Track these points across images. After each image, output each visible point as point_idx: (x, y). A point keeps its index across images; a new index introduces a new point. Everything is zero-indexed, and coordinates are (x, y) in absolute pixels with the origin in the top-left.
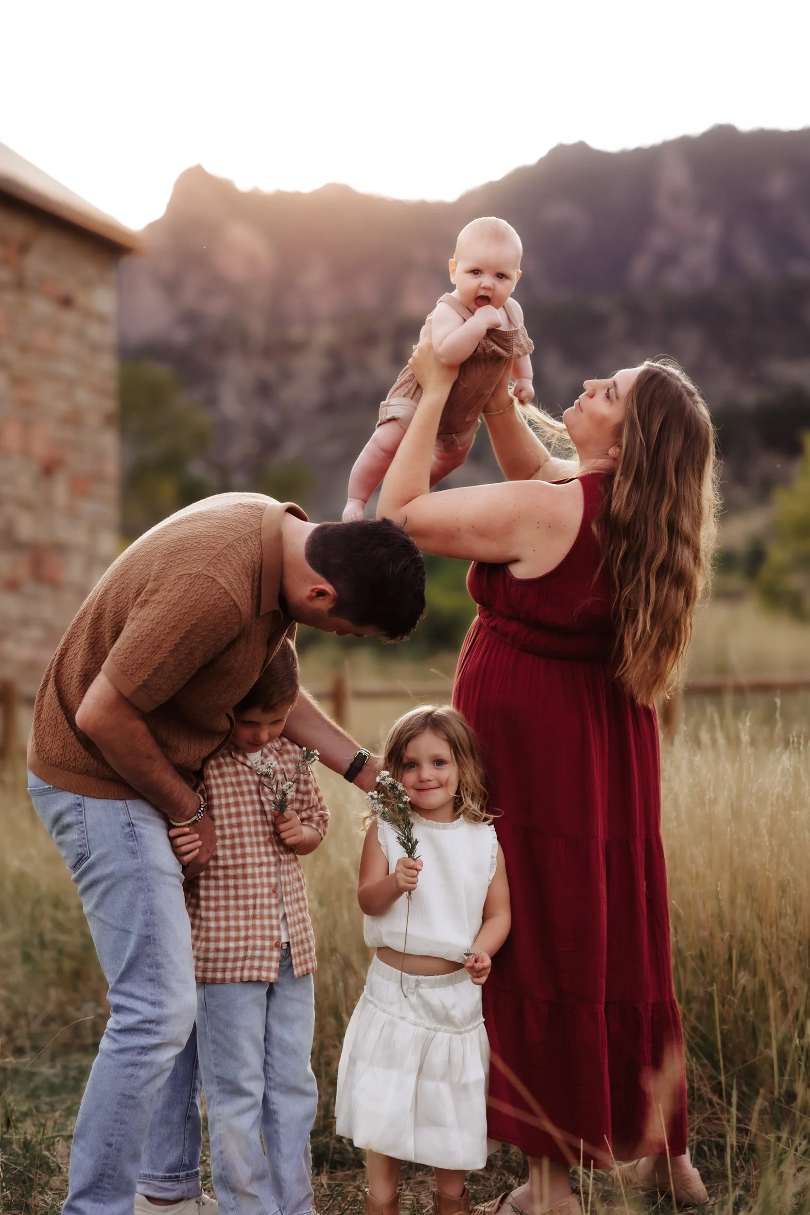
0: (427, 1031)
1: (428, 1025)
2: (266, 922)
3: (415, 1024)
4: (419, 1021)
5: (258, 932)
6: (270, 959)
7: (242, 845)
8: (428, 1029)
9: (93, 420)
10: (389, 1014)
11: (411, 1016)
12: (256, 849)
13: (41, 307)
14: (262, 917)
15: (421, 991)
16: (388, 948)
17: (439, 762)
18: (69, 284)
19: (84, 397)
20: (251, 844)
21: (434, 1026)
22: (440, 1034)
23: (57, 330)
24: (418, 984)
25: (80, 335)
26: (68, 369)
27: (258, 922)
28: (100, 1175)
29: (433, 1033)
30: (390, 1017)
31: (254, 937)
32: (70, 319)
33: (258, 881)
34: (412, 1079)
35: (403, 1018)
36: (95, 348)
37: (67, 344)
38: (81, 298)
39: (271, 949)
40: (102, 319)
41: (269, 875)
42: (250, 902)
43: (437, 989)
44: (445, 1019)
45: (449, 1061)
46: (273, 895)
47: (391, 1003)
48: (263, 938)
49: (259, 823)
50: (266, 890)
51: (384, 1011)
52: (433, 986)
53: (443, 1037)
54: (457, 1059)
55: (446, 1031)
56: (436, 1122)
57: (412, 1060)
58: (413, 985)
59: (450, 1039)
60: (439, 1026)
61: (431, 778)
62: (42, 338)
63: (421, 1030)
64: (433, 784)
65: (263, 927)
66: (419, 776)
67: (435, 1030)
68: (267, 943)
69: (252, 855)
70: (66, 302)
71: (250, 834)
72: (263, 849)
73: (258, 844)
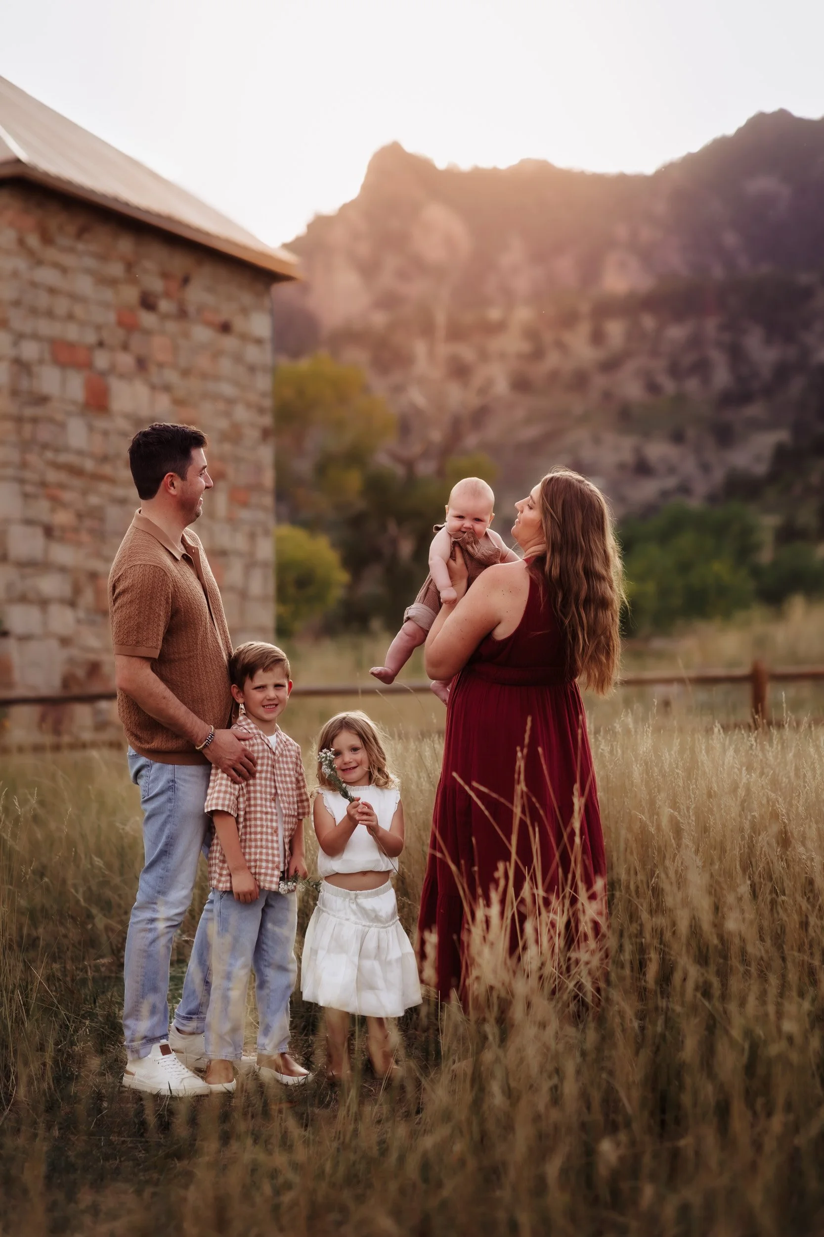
0: (364, 928)
1: (364, 924)
2: (270, 851)
3: (356, 923)
4: (358, 921)
5: (264, 857)
6: (272, 875)
7: (255, 799)
8: (364, 926)
9: (252, 435)
10: (338, 918)
11: (353, 918)
12: (264, 802)
13: (202, 334)
14: (267, 848)
15: (359, 901)
16: (337, 874)
17: (354, 749)
18: (227, 311)
19: (241, 414)
20: (261, 799)
21: (368, 924)
22: (372, 929)
23: (217, 355)
24: (356, 896)
25: (238, 358)
26: (227, 389)
27: (264, 851)
28: (136, 1002)
29: (367, 929)
30: (338, 920)
31: (261, 860)
32: (229, 343)
33: (264, 823)
34: (356, 959)
35: (347, 920)
36: (252, 369)
37: (226, 366)
38: (238, 323)
39: (273, 869)
40: (259, 342)
41: (272, 821)
42: (259, 836)
43: (369, 899)
44: (376, 918)
45: (379, 947)
46: (275, 834)
47: (339, 911)
48: (267, 861)
49: (268, 786)
50: (269, 831)
51: (334, 916)
52: (367, 896)
53: (374, 931)
54: (384, 945)
55: (376, 927)
56: (372, 987)
57: (354, 947)
58: (353, 897)
59: (379, 933)
60: (371, 924)
61: (351, 760)
62: (203, 362)
63: (360, 927)
64: (353, 765)
65: (267, 854)
66: (343, 761)
67: (369, 927)
68: (270, 865)
69: (261, 806)
70: (225, 328)
71: (261, 792)
72: (268, 804)
73: (266, 800)
